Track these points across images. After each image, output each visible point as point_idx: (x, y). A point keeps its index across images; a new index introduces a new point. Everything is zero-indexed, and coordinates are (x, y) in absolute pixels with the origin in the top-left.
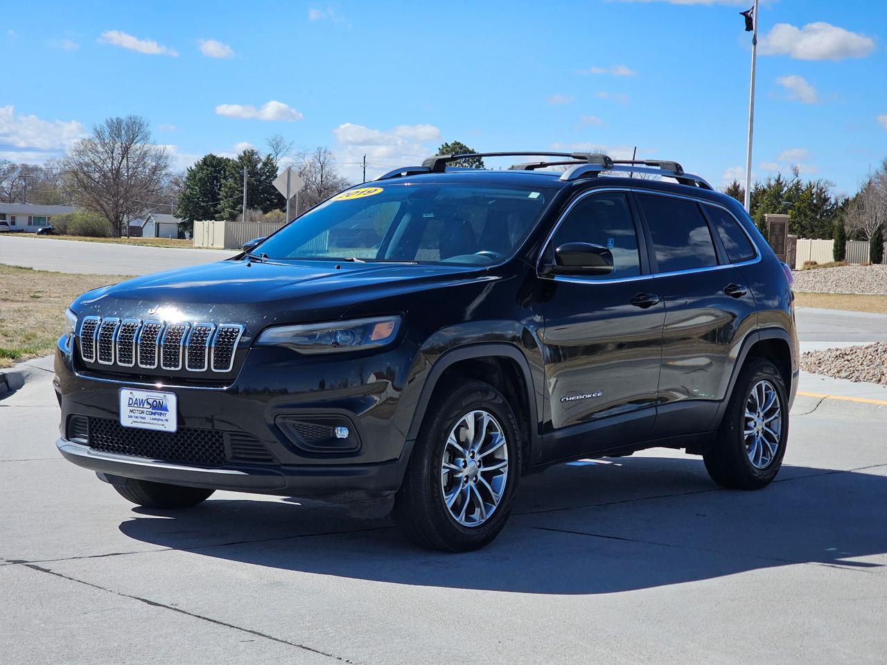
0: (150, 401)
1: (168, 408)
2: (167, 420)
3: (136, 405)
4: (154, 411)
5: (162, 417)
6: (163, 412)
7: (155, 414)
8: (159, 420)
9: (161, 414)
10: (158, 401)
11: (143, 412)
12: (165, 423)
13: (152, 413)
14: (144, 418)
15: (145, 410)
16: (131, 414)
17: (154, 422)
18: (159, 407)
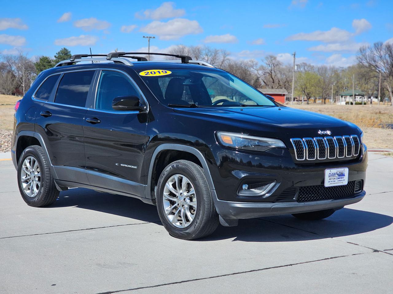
0: (338, 173)
1: (345, 175)
2: (344, 180)
3: (332, 176)
4: (339, 177)
5: (342, 179)
6: (343, 177)
7: (339, 178)
8: (341, 181)
9: (342, 178)
10: (341, 172)
11: (334, 179)
12: (343, 181)
13: (338, 178)
14: (335, 181)
15: (336, 177)
16: (330, 180)
17: (340, 182)
18: (342, 175)
